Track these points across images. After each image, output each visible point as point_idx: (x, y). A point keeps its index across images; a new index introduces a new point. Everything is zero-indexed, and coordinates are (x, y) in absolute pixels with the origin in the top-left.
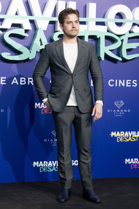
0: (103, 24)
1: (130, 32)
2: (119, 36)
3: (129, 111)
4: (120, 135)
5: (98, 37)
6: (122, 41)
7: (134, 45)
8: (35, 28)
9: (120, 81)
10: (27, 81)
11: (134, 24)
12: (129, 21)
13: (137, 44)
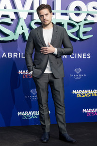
0: (66, 14)
1: (85, 20)
2: (77, 23)
3: (85, 75)
4: (79, 93)
5: (63, 24)
6: (80, 26)
7: (88, 29)
8: (18, 18)
9: (78, 54)
10: (13, 55)
11: (88, 14)
12: (84, 12)
13: (91, 28)
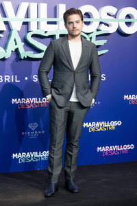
1: (98, 30)
2: (88, 34)
3: (99, 103)
6: (91, 38)
7: (102, 42)
8: (10, 29)
10: (3, 79)
11: (101, 23)
12: (96, 20)
13: (105, 41)
